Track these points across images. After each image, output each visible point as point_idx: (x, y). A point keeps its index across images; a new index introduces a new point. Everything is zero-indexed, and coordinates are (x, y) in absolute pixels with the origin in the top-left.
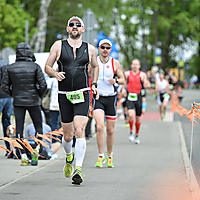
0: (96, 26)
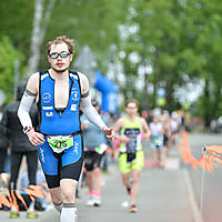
0: (94, 64)
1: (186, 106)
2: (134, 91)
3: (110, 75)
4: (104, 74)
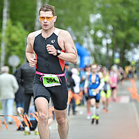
1: (133, 63)
2: (100, 55)
3: (85, 45)
4: (81, 45)
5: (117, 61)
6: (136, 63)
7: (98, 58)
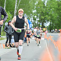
5: (41, 26)
6: (47, 27)
7: (34, 24)
